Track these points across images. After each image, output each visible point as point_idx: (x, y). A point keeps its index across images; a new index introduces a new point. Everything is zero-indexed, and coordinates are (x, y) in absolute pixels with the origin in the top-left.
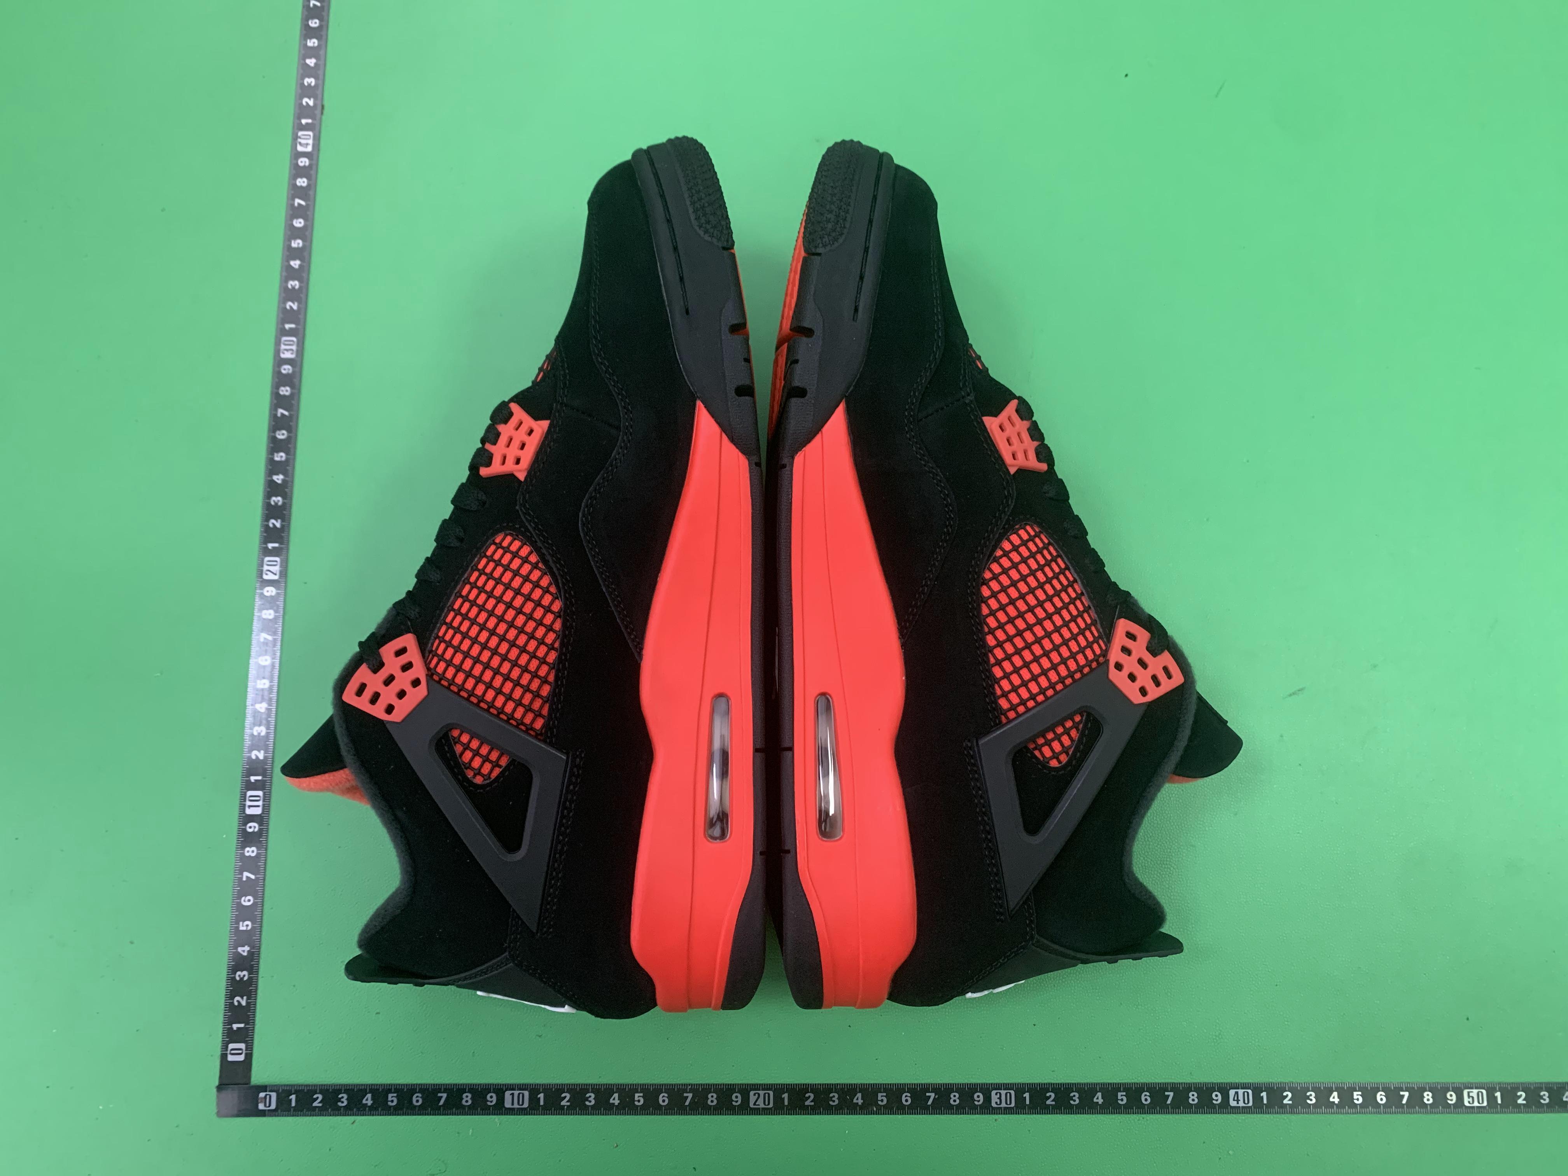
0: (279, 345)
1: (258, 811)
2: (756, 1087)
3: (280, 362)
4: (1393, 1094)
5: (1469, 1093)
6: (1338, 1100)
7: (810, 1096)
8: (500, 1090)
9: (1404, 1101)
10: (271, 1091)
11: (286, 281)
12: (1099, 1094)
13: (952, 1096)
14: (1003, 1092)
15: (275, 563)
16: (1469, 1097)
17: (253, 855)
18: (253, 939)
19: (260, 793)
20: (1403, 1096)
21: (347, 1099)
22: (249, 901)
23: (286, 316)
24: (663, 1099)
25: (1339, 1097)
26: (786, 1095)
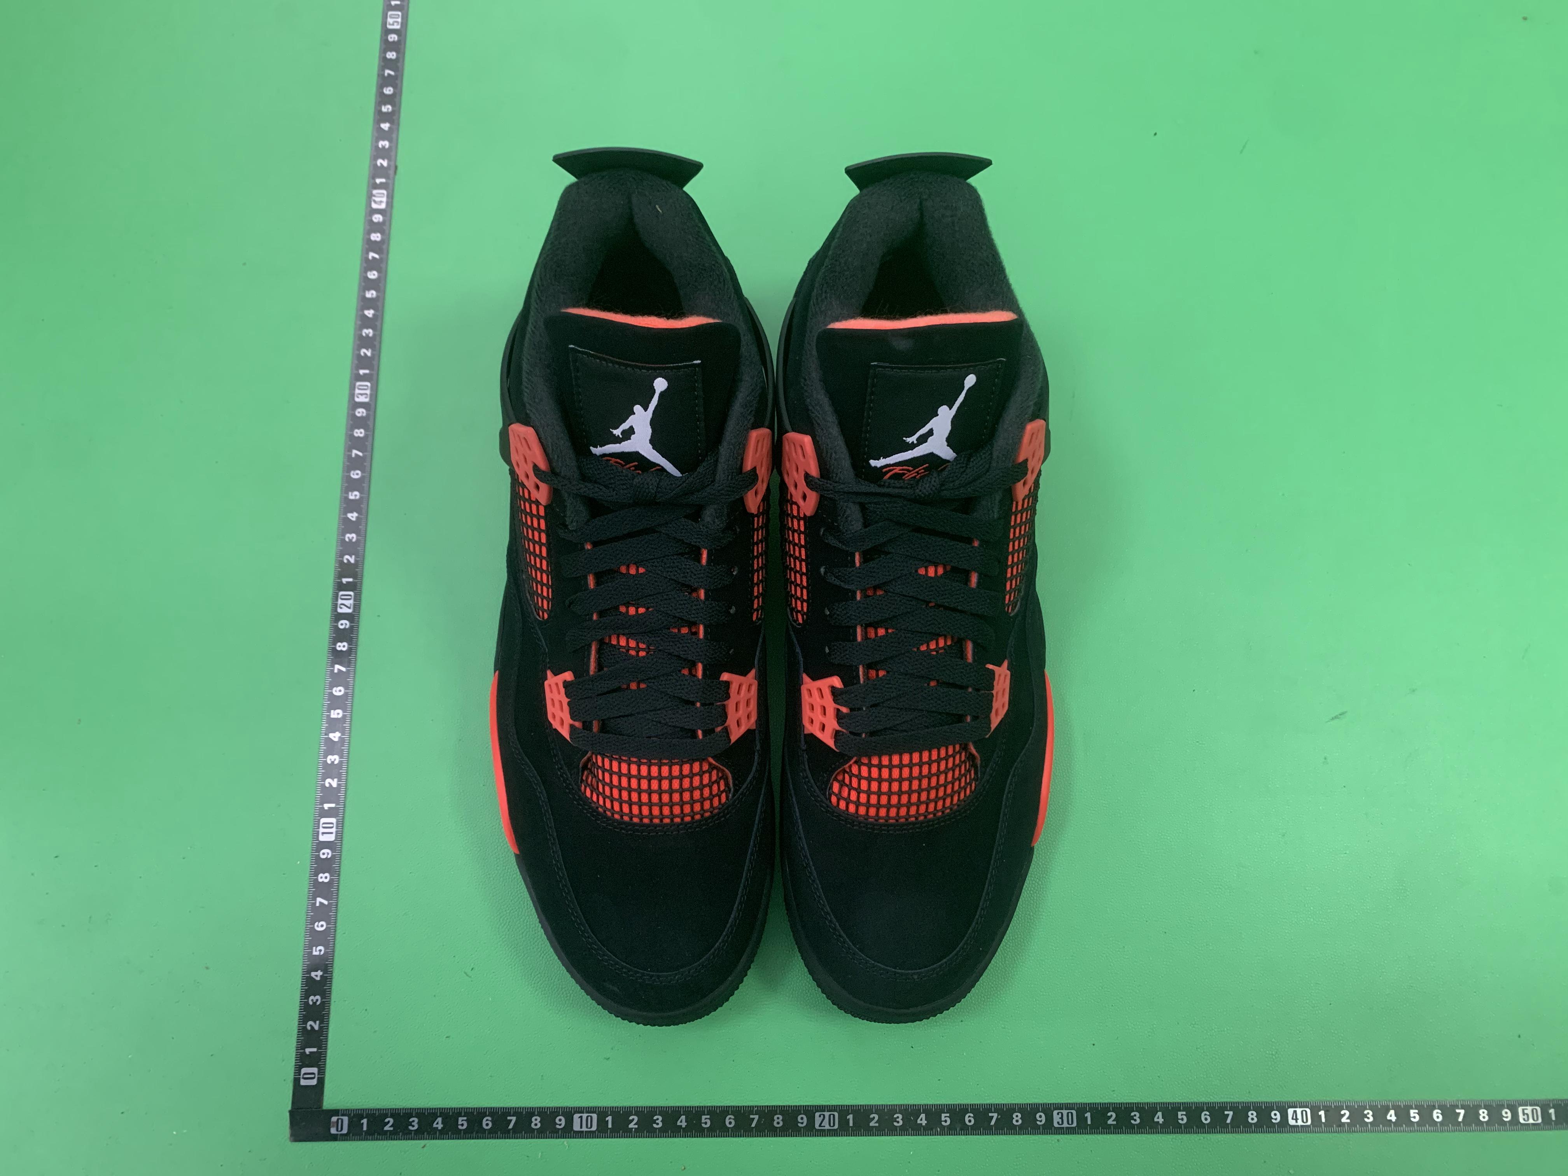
0: (354, 390)
1: (331, 838)
2: (822, 1108)
3: (354, 406)
4: (1449, 1112)
5: (1523, 1110)
6: (1395, 1118)
7: (874, 1117)
8: (569, 1113)
9: (1460, 1119)
10: (343, 1115)
11: (361, 331)
12: (1160, 1114)
13: (1014, 1116)
14: (1065, 1112)
15: (349, 597)
16: (1524, 1114)
17: (326, 881)
18: (325, 964)
19: (333, 820)
20: (1459, 1113)
21: (418, 1123)
22: (322, 926)
23: (360, 362)
24: (730, 1121)
25: (1396, 1115)
26: (850, 1117)
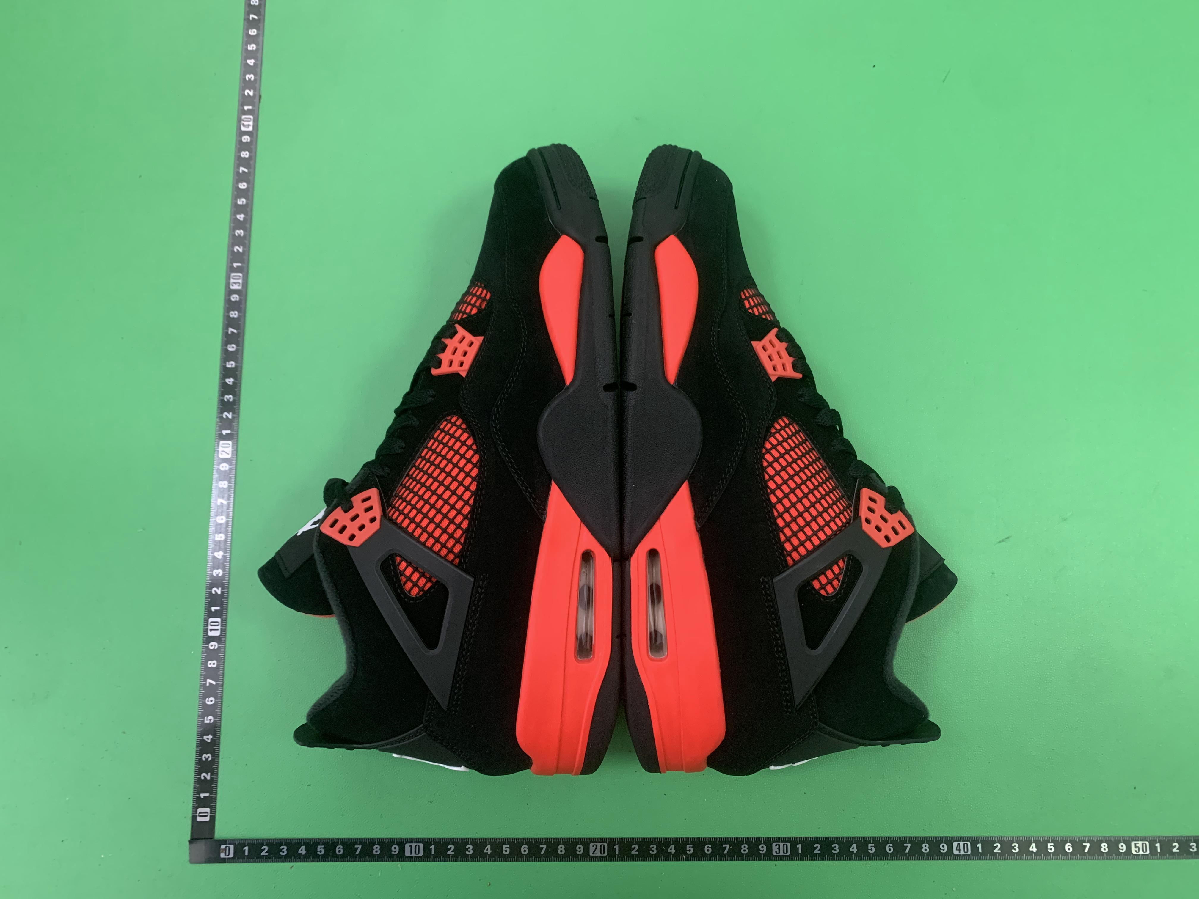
0: (229, 279)
1: (217, 633)
2: (595, 840)
3: (230, 292)
4: (1078, 844)
5: (1135, 844)
6: (1036, 850)
7: (635, 847)
8: (401, 843)
9: (1086, 850)
10: (230, 844)
11: (234, 230)
12: (854, 845)
13: (742, 847)
14: (781, 844)
15: (228, 446)
16: (1136, 847)
17: (214, 666)
18: (214, 729)
19: (219, 620)
20: (1085, 847)
21: (287, 850)
22: (211, 701)
23: (234, 257)
24: (524, 850)
25: (1037, 847)
26: (617, 847)
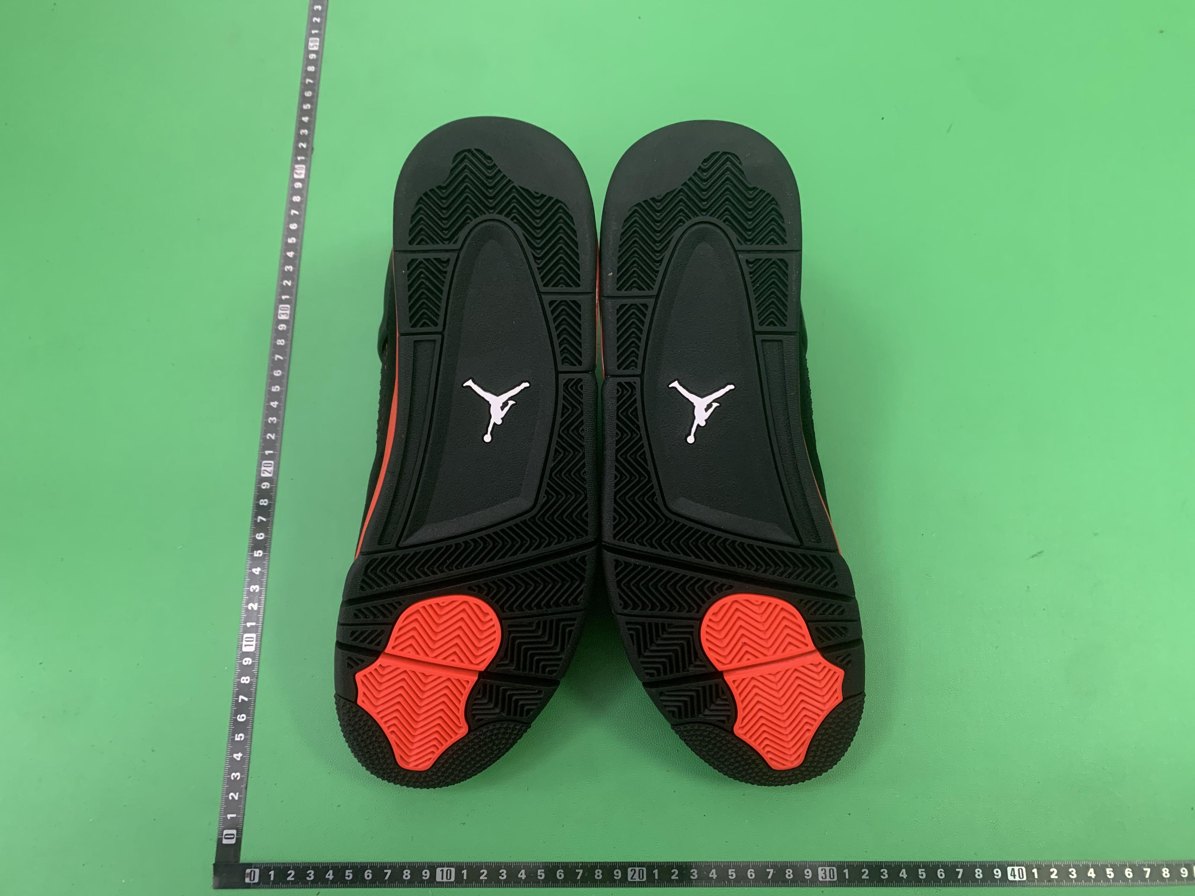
0: (278, 311)
1: (252, 649)
2: (633, 864)
3: (277, 323)
4: (1138, 870)
6: (1095, 875)
7: (675, 872)
8: (433, 867)
9: (1147, 876)
10: (255, 868)
11: (284, 268)
12: (904, 871)
13: (787, 872)
14: (827, 869)
15: (270, 465)
17: (247, 682)
18: (245, 747)
19: (254, 636)
20: (1146, 872)
21: (314, 875)
22: (243, 718)
23: (283, 290)
24: (560, 874)
25: (1095, 873)
26: (656, 871)
